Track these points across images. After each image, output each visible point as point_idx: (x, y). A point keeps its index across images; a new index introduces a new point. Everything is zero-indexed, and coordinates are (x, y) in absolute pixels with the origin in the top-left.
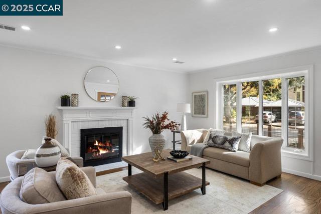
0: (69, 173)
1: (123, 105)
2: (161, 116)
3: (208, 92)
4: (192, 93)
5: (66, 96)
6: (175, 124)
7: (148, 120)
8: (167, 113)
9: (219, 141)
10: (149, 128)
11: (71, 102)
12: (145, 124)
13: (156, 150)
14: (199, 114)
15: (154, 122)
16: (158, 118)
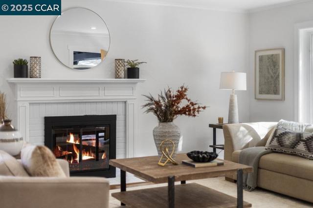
0: (39, 151)
1: (117, 76)
2: (174, 93)
3: (284, 51)
4: (256, 52)
5: (21, 60)
6: (196, 106)
7: (152, 99)
8: (186, 89)
9: (287, 141)
10: (152, 114)
11: (29, 71)
12: (146, 106)
13: (163, 149)
14: (268, 93)
15: (162, 103)
16: (169, 96)
